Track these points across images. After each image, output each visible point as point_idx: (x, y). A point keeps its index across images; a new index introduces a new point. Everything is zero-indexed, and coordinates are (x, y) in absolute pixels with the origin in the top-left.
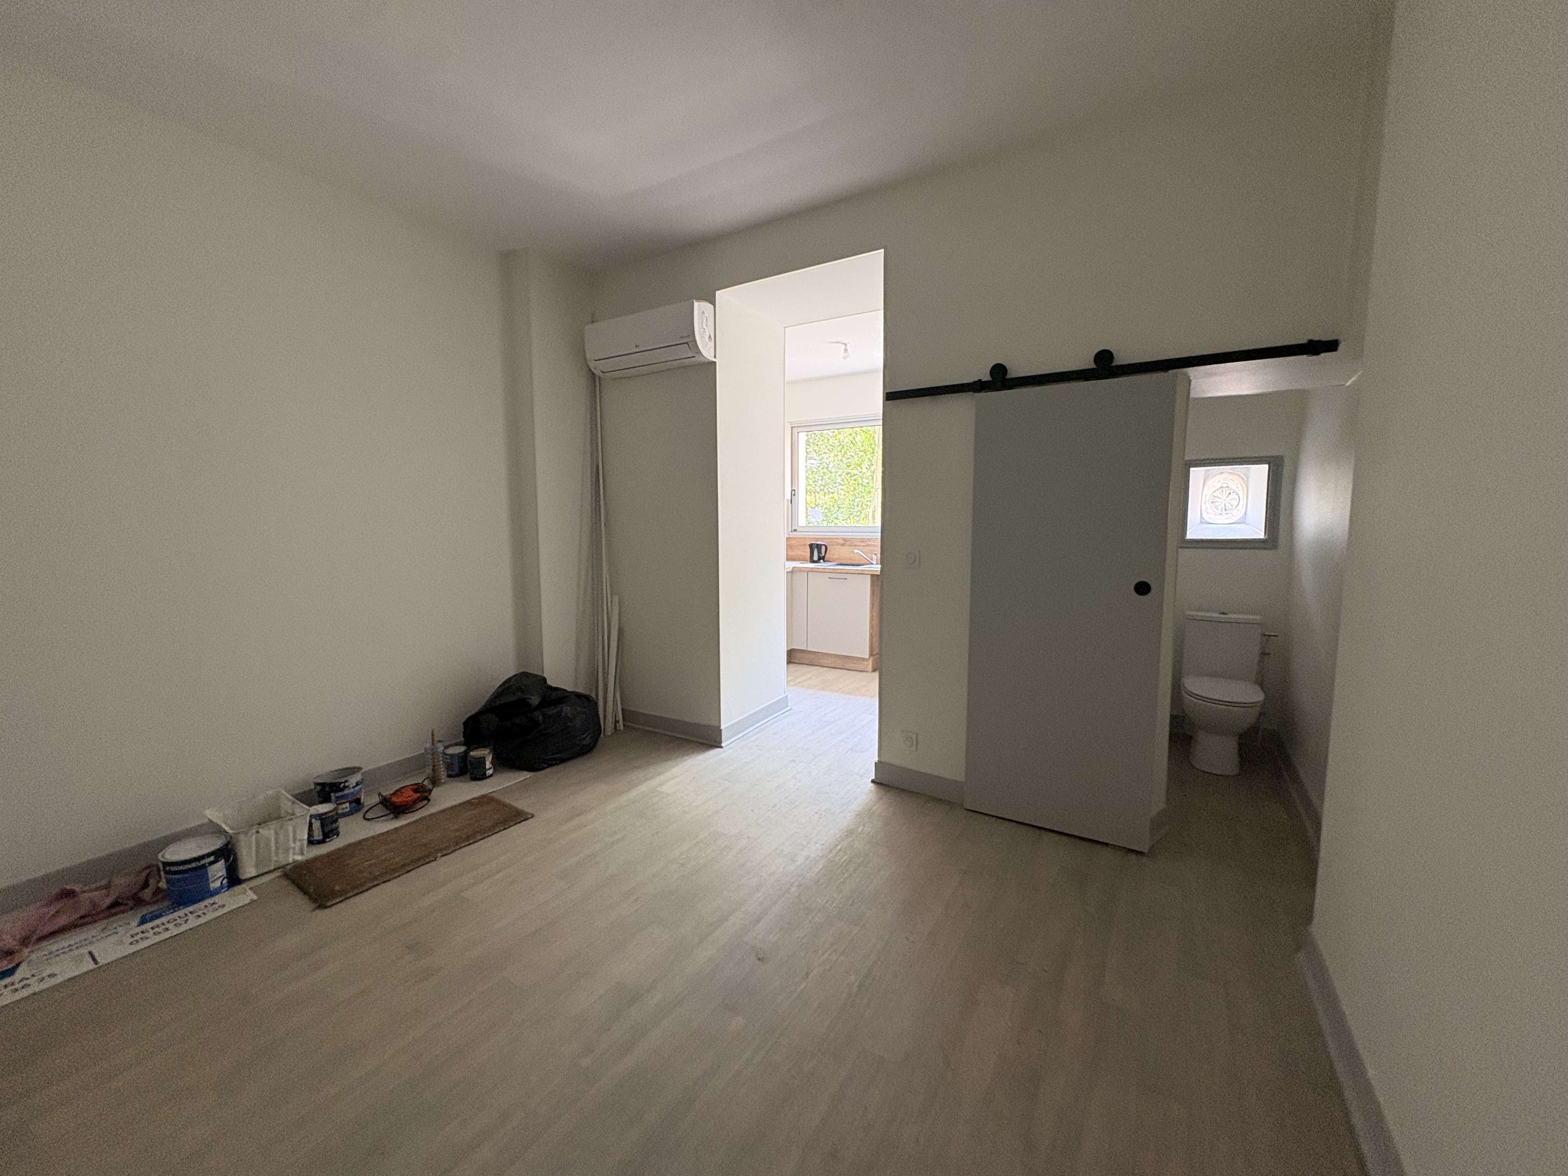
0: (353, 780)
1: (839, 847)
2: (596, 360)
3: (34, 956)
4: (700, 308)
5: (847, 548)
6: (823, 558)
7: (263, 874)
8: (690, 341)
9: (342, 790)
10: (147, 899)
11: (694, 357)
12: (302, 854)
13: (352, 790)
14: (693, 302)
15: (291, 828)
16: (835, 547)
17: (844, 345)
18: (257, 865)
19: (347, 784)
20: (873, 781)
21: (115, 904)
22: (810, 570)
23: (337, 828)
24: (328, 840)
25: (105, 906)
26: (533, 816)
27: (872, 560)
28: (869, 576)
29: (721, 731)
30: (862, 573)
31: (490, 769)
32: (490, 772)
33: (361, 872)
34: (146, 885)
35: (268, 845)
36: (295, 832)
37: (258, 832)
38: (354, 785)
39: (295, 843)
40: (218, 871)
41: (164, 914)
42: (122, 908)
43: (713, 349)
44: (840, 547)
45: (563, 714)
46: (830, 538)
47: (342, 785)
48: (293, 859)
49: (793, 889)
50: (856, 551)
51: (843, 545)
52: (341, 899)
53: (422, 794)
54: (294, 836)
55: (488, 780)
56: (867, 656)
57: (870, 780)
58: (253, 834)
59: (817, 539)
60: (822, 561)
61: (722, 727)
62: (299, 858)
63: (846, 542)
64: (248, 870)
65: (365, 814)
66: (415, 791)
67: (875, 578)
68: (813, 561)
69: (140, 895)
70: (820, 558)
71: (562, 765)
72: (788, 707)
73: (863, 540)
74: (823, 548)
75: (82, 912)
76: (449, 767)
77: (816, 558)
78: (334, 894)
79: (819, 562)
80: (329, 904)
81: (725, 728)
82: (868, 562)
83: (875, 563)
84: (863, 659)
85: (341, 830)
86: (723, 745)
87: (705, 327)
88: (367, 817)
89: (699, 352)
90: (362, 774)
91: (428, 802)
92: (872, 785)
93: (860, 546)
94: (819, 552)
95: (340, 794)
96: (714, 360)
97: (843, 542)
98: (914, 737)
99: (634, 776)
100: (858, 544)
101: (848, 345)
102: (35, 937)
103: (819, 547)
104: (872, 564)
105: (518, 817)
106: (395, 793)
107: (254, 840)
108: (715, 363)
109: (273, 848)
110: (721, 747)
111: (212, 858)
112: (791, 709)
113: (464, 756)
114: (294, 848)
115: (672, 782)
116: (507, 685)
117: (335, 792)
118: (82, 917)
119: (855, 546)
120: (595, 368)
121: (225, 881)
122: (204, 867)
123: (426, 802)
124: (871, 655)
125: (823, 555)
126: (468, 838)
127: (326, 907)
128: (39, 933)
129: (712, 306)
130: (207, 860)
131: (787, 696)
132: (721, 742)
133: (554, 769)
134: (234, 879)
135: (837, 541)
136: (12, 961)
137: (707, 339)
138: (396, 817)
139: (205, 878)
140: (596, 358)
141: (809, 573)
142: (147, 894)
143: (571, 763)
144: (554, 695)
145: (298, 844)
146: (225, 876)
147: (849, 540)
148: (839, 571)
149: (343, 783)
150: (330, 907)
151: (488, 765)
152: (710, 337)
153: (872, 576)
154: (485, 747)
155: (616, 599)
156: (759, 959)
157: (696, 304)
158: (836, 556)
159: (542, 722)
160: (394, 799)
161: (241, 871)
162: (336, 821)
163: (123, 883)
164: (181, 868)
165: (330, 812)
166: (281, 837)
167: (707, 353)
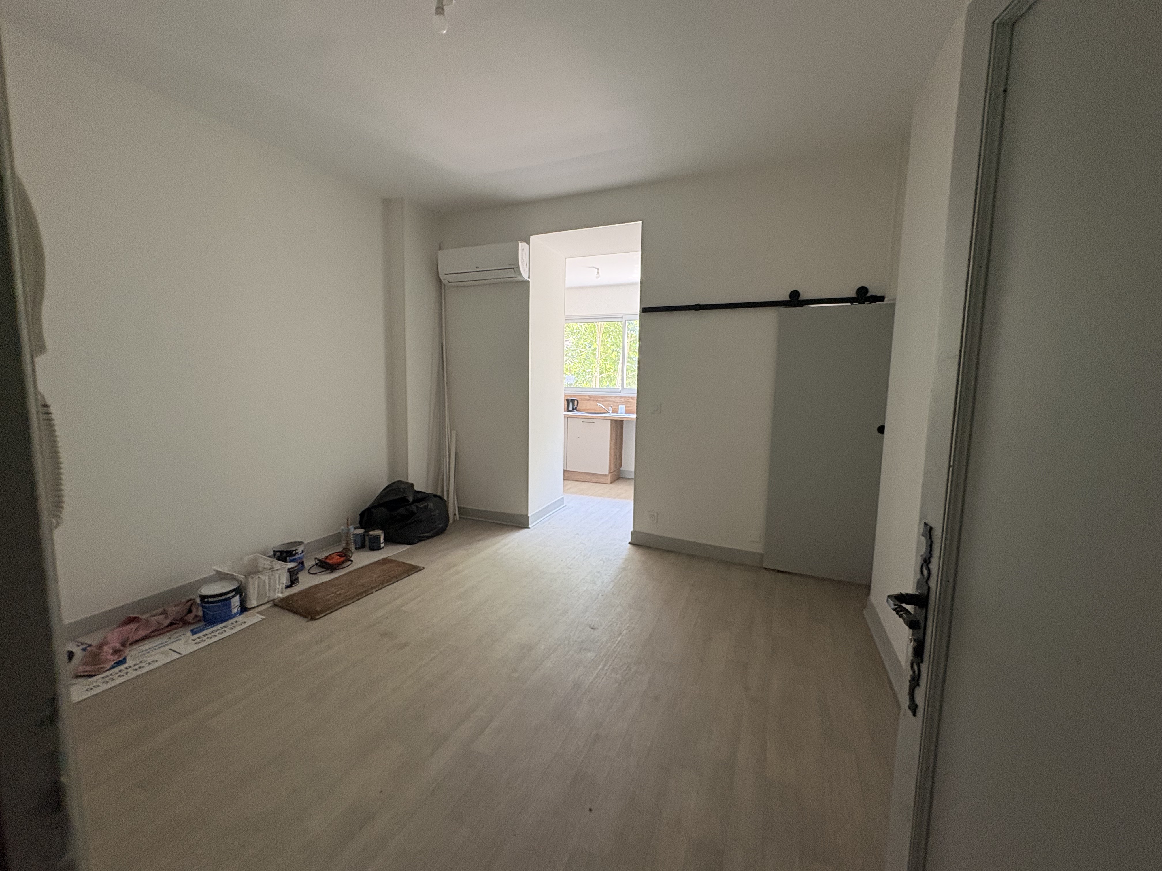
0: (300, 549)
1: (620, 576)
2: (446, 274)
3: (133, 653)
4: (522, 245)
5: (591, 402)
6: (576, 409)
7: (261, 605)
8: (515, 267)
9: (294, 555)
10: (191, 621)
11: (517, 277)
12: (282, 593)
13: (299, 556)
14: (518, 243)
15: (277, 576)
16: (584, 401)
17: (597, 270)
18: (258, 599)
19: (297, 551)
20: (630, 543)
21: (171, 624)
22: (569, 416)
23: (298, 578)
24: (293, 585)
25: (166, 625)
26: (424, 568)
27: (609, 410)
28: (610, 421)
29: (528, 517)
30: (605, 419)
31: (382, 543)
32: (382, 545)
33: (329, 600)
34: (190, 611)
35: (264, 586)
36: (279, 579)
37: (259, 577)
38: (301, 552)
39: (279, 585)
40: (236, 601)
41: (205, 629)
42: (175, 626)
43: (528, 273)
44: (586, 401)
45: (429, 507)
46: (580, 396)
47: (294, 552)
48: (278, 596)
49: (600, 597)
50: (599, 404)
51: (589, 400)
52: (323, 615)
53: (345, 557)
54: (279, 582)
55: (382, 550)
56: (607, 473)
57: (628, 543)
58: (256, 579)
59: (571, 396)
60: (575, 411)
61: (529, 515)
62: (280, 595)
63: (591, 398)
64: (253, 602)
65: (309, 571)
66: (341, 556)
67: (613, 422)
68: (569, 411)
69: (186, 618)
70: (573, 409)
71: (427, 541)
72: (563, 504)
73: (602, 397)
74: (576, 402)
75: (154, 628)
76: (355, 542)
77: (571, 409)
78: (319, 613)
79: (574, 412)
80: (317, 617)
81: (531, 516)
82: (606, 412)
83: (611, 412)
84: (605, 475)
85: (300, 580)
86: (530, 526)
87: (524, 259)
88: (311, 571)
89: (520, 274)
90: (305, 545)
91: (352, 563)
92: (629, 545)
93: (600, 401)
94: (573, 405)
95: (293, 558)
96: (528, 279)
97: (588, 398)
98: (655, 514)
99: (480, 544)
100: (599, 399)
101: (600, 269)
102: (129, 643)
103: (573, 401)
104: (609, 413)
105: (415, 569)
106: (327, 557)
107: (256, 583)
108: (529, 281)
109: (267, 588)
110: (529, 528)
111: (233, 593)
112: (565, 506)
113: (363, 536)
114: (278, 588)
115: (506, 547)
116: (388, 489)
117: (290, 556)
118: (153, 632)
119: (597, 401)
120: (444, 279)
121: (239, 609)
122: (229, 598)
123: (350, 562)
124: (610, 472)
125: (576, 406)
126: (388, 581)
127: (315, 619)
128: (131, 640)
129: (528, 245)
130: (230, 595)
131: (563, 497)
132: (528, 525)
133: (423, 543)
134: (244, 609)
135: (585, 397)
136: (120, 656)
137: (525, 266)
138: (332, 572)
139: (229, 607)
140: (446, 273)
141: (569, 418)
142: (190, 618)
143: (436, 539)
144: (419, 496)
145: (281, 585)
146: (240, 605)
147: (593, 397)
148: (590, 417)
149: (294, 551)
150: (318, 619)
151: (382, 540)
152: (526, 265)
153: (611, 420)
154: (377, 529)
155: (454, 433)
156: (592, 628)
157: (520, 244)
158: (584, 408)
159: (416, 512)
160: (328, 561)
161: (248, 602)
162: (297, 573)
163: (174, 611)
164: (215, 599)
165: (294, 568)
166: (272, 581)
167: (525, 276)
